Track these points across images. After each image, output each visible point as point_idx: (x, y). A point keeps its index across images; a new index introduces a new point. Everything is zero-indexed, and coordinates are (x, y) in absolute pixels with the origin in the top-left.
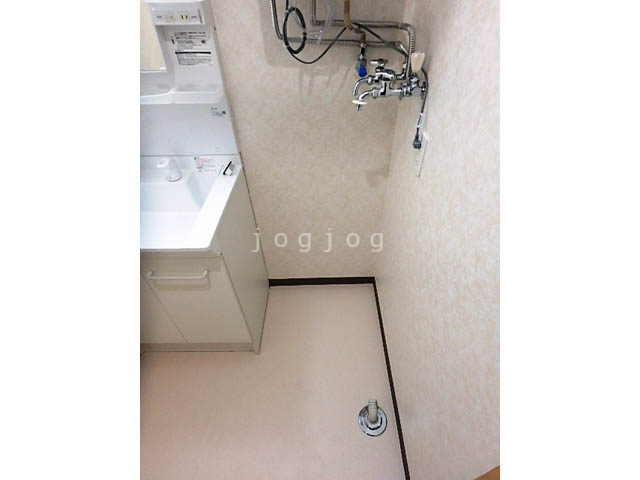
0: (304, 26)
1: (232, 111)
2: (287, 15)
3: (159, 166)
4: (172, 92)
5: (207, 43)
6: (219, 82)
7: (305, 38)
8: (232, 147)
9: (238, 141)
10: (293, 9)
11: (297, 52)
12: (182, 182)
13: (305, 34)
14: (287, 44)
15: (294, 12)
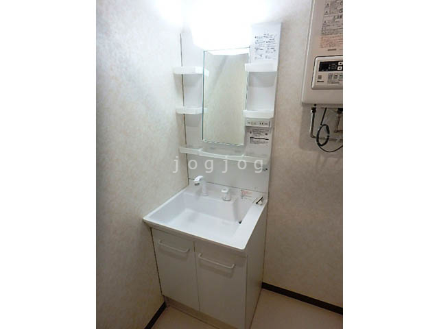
0: (328, 132)
1: (271, 169)
2: (321, 128)
3: (223, 191)
4: (243, 156)
5: (269, 135)
6: (269, 155)
7: (328, 139)
8: (266, 188)
9: (270, 186)
10: (325, 125)
11: (322, 145)
12: (231, 202)
13: (328, 136)
14: (318, 141)
15: (325, 127)
